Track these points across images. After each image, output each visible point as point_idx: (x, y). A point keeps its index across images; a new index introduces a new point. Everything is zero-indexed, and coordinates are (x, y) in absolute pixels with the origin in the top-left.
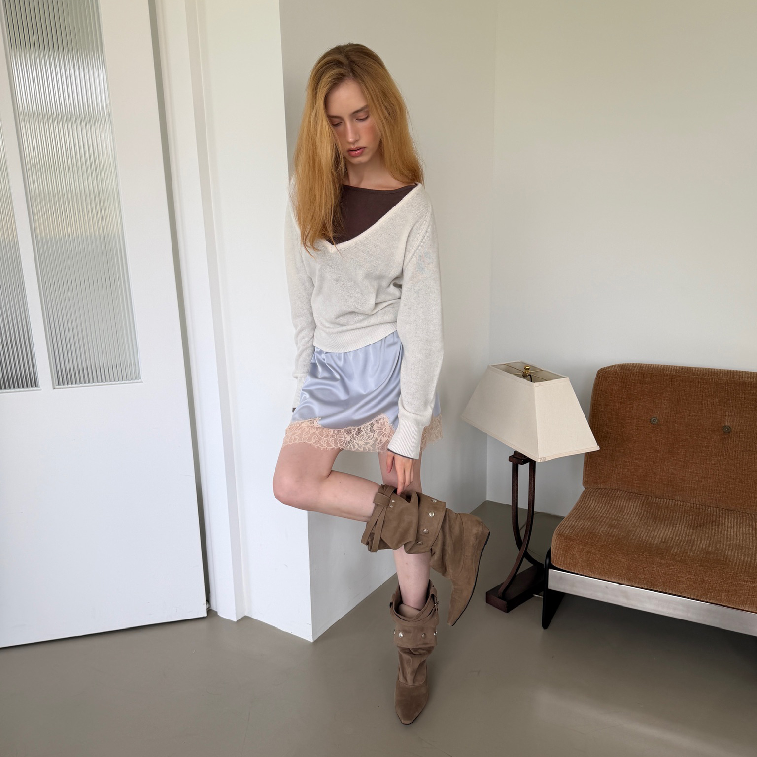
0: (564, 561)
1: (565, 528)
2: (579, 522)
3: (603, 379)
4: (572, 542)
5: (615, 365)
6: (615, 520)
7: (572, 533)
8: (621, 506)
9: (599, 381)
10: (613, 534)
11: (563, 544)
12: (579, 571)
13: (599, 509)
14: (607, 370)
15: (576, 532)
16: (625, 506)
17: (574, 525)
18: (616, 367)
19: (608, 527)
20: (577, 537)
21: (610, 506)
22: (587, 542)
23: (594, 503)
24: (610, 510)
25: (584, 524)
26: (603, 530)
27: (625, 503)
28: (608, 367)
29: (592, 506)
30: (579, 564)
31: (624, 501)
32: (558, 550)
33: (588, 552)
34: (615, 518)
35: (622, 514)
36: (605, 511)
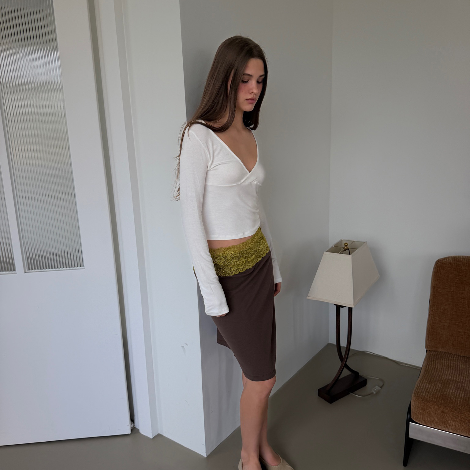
0: (423, 418)
1: (421, 390)
2: (431, 385)
3: (441, 268)
4: (428, 403)
5: (449, 257)
6: (460, 382)
7: (427, 395)
8: (461, 368)
9: (438, 269)
10: (460, 396)
11: (422, 405)
12: (435, 426)
13: (445, 372)
14: (443, 261)
15: (430, 394)
16: (464, 368)
17: (428, 388)
18: (450, 259)
19: (456, 389)
20: (432, 399)
21: (453, 369)
22: (441, 403)
23: (439, 366)
24: (453, 373)
25: (436, 387)
26: (452, 393)
27: (463, 365)
28: (444, 259)
29: (439, 368)
30: (435, 421)
31: (462, 364)
32: (417, 409)
33: (443, 412)
34: (459, 381)
35: (464, 377)
36: (450, 374)
